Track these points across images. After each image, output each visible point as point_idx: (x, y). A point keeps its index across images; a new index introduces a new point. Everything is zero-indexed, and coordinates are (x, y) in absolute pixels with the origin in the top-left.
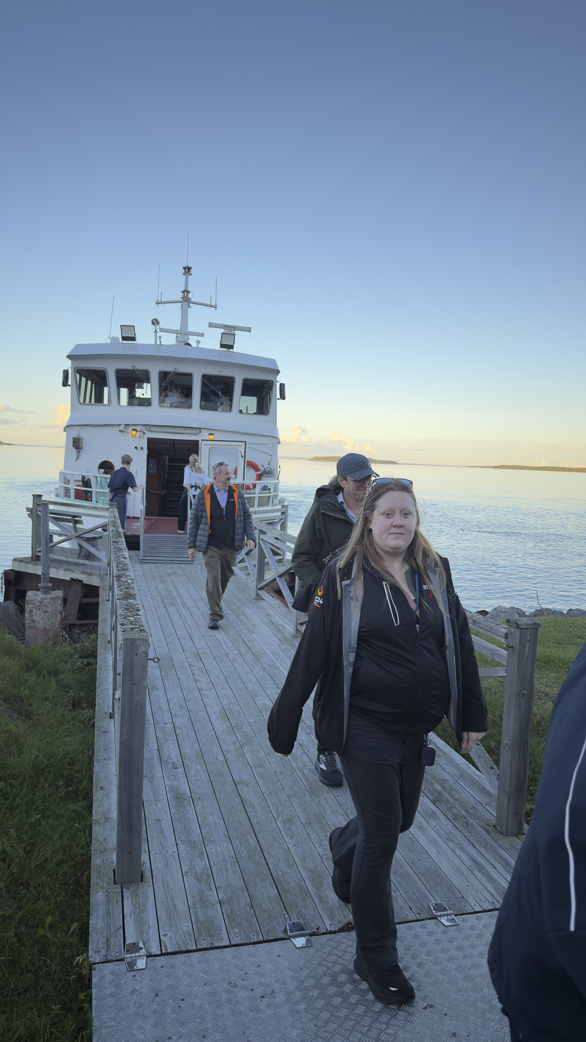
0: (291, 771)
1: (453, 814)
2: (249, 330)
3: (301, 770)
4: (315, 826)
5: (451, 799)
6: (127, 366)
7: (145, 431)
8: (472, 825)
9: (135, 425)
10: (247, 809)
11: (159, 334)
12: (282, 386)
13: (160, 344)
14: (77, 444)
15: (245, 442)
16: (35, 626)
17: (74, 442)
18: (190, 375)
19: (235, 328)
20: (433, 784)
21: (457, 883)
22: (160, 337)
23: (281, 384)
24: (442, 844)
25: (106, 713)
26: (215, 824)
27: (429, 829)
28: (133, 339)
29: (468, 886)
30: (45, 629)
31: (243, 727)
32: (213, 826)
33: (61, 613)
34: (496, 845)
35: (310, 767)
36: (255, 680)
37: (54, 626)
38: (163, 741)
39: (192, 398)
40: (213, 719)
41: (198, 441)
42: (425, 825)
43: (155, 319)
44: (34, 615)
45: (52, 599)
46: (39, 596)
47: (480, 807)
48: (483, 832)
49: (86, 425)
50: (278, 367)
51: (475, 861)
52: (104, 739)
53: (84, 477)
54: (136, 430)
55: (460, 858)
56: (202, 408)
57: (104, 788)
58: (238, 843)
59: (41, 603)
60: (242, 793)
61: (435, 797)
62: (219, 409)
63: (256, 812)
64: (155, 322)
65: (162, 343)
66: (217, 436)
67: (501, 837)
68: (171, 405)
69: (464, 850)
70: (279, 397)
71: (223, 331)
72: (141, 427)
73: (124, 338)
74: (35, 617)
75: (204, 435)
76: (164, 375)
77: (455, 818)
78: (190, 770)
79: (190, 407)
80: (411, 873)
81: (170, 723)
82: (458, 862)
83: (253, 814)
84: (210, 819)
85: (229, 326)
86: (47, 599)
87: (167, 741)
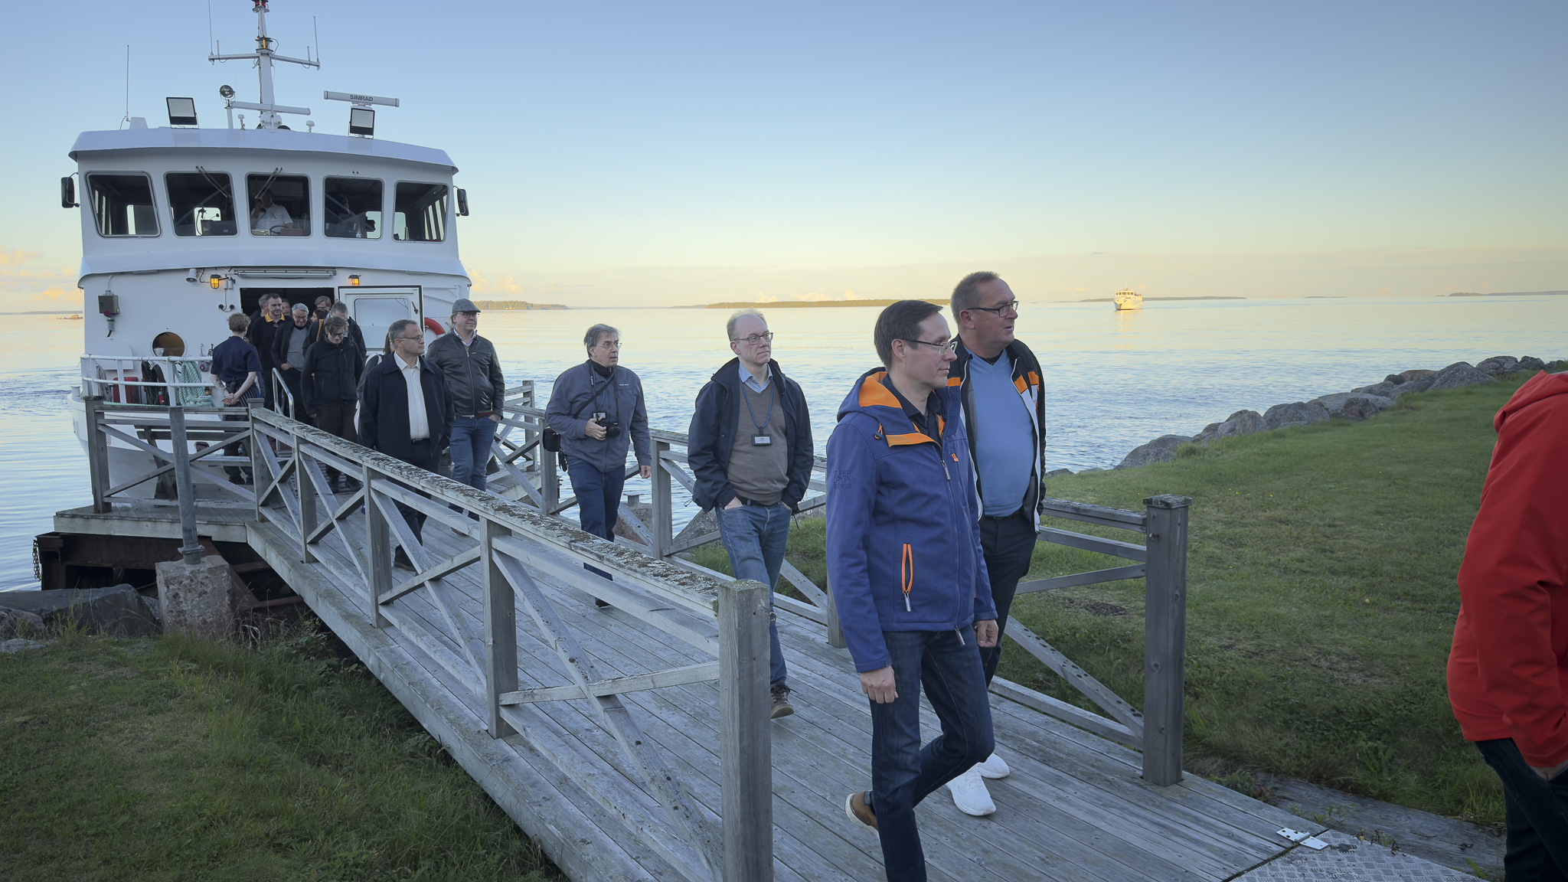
0: (831, 760)
1: (1082, 773)
2: (395, 103)
3: (843, 756)
4: (933, 826)
5: (1062, 755)
6: (188, 167)
7: (235, 277)
8: (1116, 782)
9: (216, 268)
10: (824, 824)
11: (236, 112)
12: (462, 194)
13: (243, 129)
14: (108, 307)
15: (420, 287)
16: (186, 620)
17: (101, 305)
18: (304, 181)
19: (370, 100)
20: (1023, 740)
21: (1164, 855)
22: (241, 118)
23: (459, 191)
24: (1104, 813)
25: (479, 732)
26: (799, 853)
27: (1071, 797)
28: (192, 121)
29: (1180, 856)
30: (205, 622)
31: (708, 714)
32: (799, 856)
33: (228, 592)
34: (1164, 800)
35: (852, 751)
36: (661, 646)
37: (220, 616)
38: (610, 756)
39: (309, 219)
40: (656, 712)
41: (333, 289)
42: (1064, 795)
43: (227, 87)
44: (182, 602)
45: (210, 569)
46: (185, 569)
47: (1101, 757)
48: (1137, 788)
49: (122, 273)
50: (451, 161)
51: (1158, 824)
52: (515, 770)
53: (147, 363)
54: (218, 277)
55: (1139, 825)
56: (329, 233)
57: (589, 841)
58: (856, 872)
59: (192, 581)
60: (796, 803)
61: (1041, 756)
62: (358, 235)
63: (839, 825)
64: (227, 91)
65: (245, 128)
66: (365, 279)
67: (1161, 789)
68: (271, 231)
69: (1137, 816)
70: (459, 212)
71: (350, 105)
72: (226, 271)
73: (174, 120)
74: (183, 604)
75: (342, 279)
76: (253, 180)
77: (1088, 778)
78: (692, 789)
79: (307, 232)
80: (1103, 857)
81: (595, 728)
82: (1141, 830)
83: (838, 829)
84: (786, 847)
85: (361, 98)
86: (203, 572)
87: (615, 755)
